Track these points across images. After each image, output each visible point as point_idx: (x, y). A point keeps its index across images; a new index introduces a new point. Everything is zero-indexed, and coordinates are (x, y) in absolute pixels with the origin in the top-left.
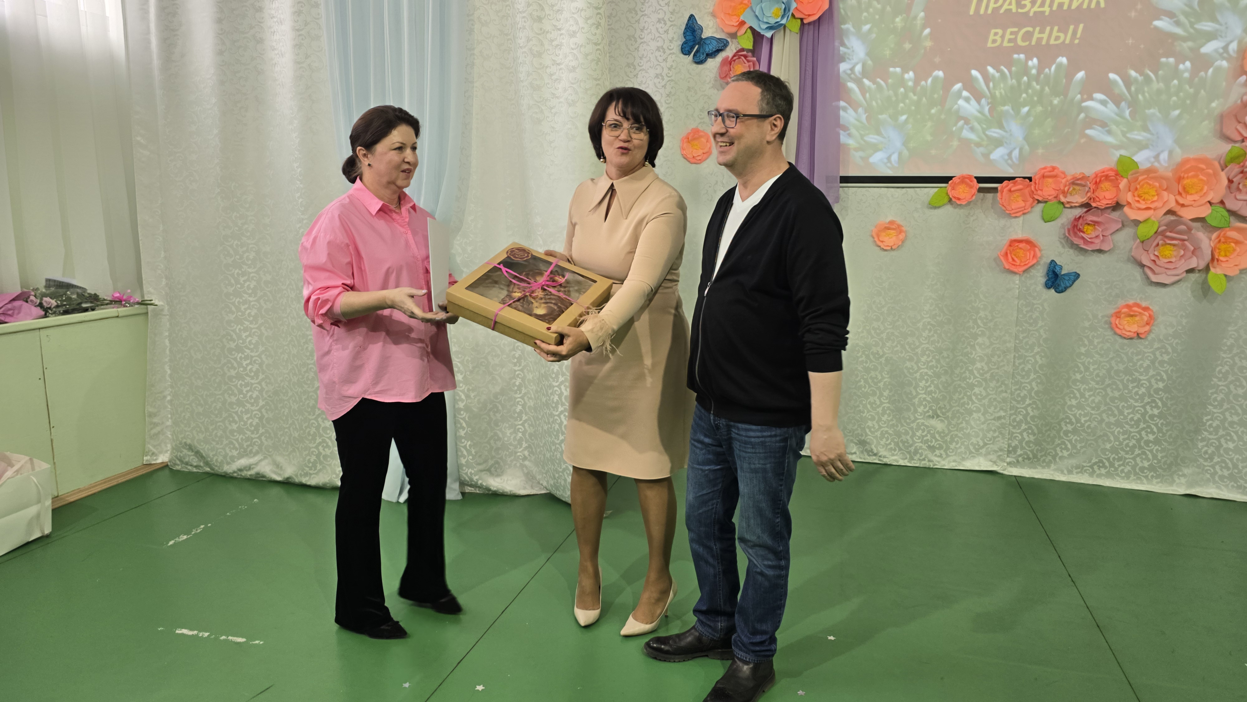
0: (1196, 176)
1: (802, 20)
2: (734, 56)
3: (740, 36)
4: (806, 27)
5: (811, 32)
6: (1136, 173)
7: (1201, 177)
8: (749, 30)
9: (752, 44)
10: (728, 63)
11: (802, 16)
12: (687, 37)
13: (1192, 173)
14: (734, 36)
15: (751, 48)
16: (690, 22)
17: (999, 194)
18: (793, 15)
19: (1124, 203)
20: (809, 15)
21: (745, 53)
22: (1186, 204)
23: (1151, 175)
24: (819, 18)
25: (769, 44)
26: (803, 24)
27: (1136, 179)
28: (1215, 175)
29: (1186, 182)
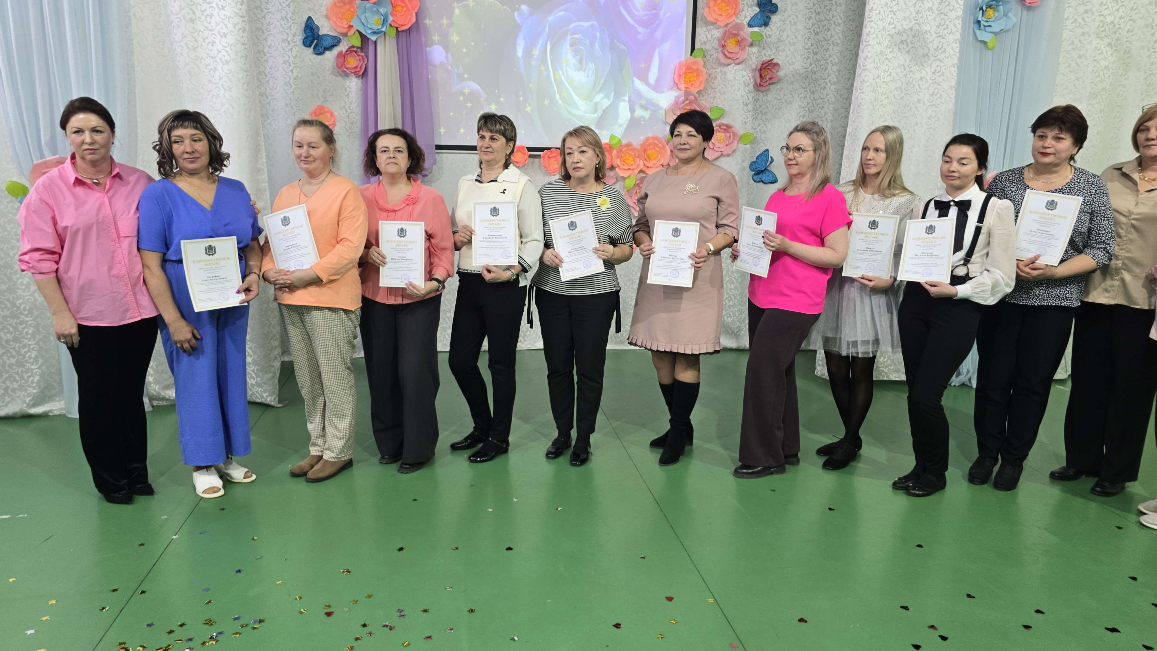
0: (654, 148)
1: (397, 28)
2: (347, 51)
3: (351, 36)
4: (400, 34)
5: (404, 38)
6: (621, 146)
7: (657, 149)
8: (357, 32)
9: (360, 43)
10: (342, 57)
11: (397, 26)
12: (308, 34)
13: (651, 147)
14: (345, 35)
15: (359, 45)
16: (309, 22)
17: (542, 159)
18: (390, 25)
19: (615, 165)
20: (402, 25)
21: (355, 49)
22: (649, 165)
23: (630, 148)
24: (409, 28)
25: (374, 45)
26: (398, 31)
27: (621, 150)
28: (664, 148)
29: (649, 152)
